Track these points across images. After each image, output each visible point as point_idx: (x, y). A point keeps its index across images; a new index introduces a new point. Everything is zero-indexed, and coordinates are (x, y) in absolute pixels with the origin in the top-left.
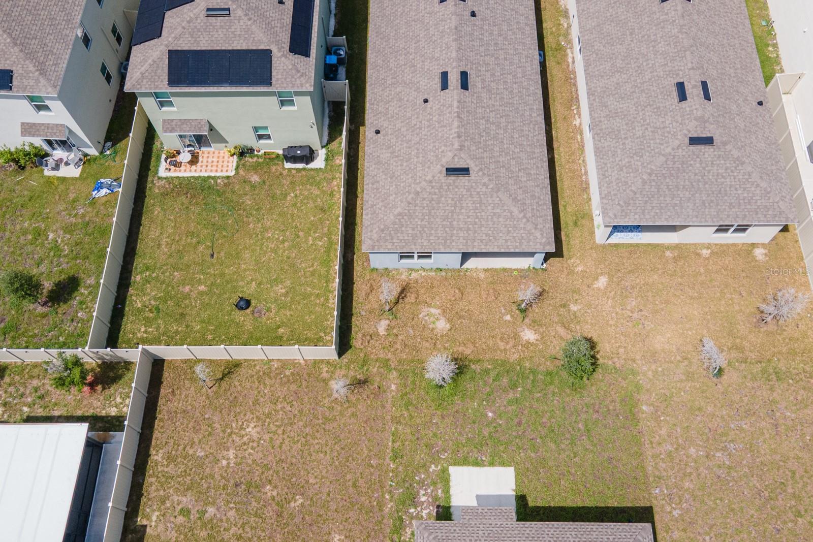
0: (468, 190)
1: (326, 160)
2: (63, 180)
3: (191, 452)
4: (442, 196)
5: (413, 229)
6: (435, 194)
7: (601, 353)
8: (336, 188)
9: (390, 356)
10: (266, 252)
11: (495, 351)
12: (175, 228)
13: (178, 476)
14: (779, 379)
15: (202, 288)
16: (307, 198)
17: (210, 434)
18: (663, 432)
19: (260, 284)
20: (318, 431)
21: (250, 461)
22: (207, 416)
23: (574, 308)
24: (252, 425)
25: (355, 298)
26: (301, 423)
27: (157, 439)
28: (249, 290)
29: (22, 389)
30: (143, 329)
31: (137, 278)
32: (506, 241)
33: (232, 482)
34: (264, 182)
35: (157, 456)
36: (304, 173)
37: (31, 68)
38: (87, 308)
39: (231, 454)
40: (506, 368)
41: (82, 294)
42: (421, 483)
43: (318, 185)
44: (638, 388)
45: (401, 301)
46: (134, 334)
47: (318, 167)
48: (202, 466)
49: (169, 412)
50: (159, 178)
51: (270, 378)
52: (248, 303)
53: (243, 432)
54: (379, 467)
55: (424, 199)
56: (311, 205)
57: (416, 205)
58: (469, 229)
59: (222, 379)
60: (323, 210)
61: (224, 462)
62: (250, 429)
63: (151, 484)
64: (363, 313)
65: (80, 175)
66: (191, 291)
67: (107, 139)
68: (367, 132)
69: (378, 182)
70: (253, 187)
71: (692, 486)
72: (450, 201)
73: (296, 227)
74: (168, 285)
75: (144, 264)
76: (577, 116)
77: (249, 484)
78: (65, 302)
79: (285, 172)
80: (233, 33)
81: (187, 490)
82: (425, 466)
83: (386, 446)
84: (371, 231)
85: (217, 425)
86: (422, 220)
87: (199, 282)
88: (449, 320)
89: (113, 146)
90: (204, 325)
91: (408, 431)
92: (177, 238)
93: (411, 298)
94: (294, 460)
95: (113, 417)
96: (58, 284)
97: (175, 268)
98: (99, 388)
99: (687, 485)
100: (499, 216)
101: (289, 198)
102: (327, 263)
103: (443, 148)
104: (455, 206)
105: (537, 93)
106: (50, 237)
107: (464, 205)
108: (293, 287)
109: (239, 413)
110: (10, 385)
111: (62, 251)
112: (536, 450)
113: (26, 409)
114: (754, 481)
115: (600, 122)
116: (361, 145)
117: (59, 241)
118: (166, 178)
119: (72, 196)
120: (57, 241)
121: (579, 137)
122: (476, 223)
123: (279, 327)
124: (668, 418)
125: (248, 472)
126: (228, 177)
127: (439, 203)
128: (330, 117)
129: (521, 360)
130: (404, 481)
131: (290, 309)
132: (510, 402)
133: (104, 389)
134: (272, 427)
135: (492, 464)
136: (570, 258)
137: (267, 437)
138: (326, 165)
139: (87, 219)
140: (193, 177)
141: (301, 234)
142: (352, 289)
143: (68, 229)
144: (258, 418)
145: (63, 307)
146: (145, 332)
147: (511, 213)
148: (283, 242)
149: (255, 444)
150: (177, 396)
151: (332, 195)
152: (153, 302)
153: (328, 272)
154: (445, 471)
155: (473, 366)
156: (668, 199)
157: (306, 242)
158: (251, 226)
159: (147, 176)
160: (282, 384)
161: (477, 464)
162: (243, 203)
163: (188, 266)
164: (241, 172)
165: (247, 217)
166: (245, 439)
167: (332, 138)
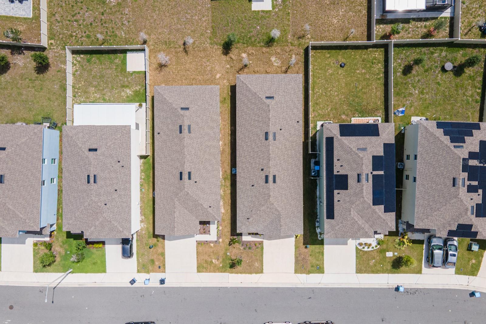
0: (266, 92)
1: (316, 125)
2: (417, 115)
3: (354, 13)
4: (275, 91)
5: (285, 81)
7: (221, 50)
8: (312, 113)
9: (291, 47)
10: (337, 86)
11: (256, 50)
12: (371, 95)
13: (357, 6)
14: (166, 42)
15: (358, 71)
16: (323, 109)
17: (349, 19)
18: (204, 24)
19: (337, 73)
20: (314, 21)
21: (335, 11)
22: (350, 25)
24: (335, 23)
25: (303, 68)
26: (319, 23)
27: (366, 18)
28: (341, 71)
29: (414, 33)
30: (377, 56)
31: (382, 75)
33: (340, 4)
34: (340, 115)
35: (365, 12)
36: (325, 119)
37: (430, 129)
38: (398, 64)
39: (341, 13)
40: (253, 44)
41: (400, 69)
42: (280, 5)
43: (319, 115)
44: (210, 39)
45: (287, 68)
46: (379, 54)
47: (319, 122)
48: (350, 9)
49: (363, 27)
50: (380, 117)
51: (331, 39)
52: (341, 66)
53: (338, 20)
54: (294, 10)
55: (281, 90)
56: (321, 106)
57: (284, 88)
58: (265, 81)
59: (347, 38)
60: (317, 104)
61: (343, 10)
62: (336, 21)
63: (365, 3)
64: (300, 63)
65: (411, 117)
66: (362, 70)
67: (404, 134)
68: (302, 139)
69: (297, 100)
70: (344, 113)
71: (199, 7)
72: (272, 89)
73: (326, 97)
74: (370, 72)
75: (380, 81)
77: (334, 4)
78: (406, 66)
79: (332, 119)
80: (356, 143)
81: (353, 2)
82: (279, 10)
83: (291, 17)
84: (299, 81)
85: (347, 22)
86: (282, 83)
87: (359, 74)
88: (271, 61)
89: (401, 132)
90: (355, 58)
91: (285, 22)
92: (370, 91)
93: (284, 69)
94: (321, 12)
95: (381, 24)
96: (410, 73)
97: (369, 79)
98: (388, 34)
101: (330, 108)
102: (314, 82)
104: (270, 88)
106: (417, 91)
107: (267, 88)
108: (325, 72)
109: (339, 27)
110: (418, 34)
111: (411, 86)
112: (245, 16)
113: (411, 26)
114: (180, 9)
116: (304, 133)
117: (413, 90)
118: (378, 117)
119: (412, 108)
120: (414, 90)
122: (263, 83)
123: (329, 57)
124: (202, 28)
125: (335, 8)
126: (354, 117)
127: (276, 89)
128: (316, 145)
129: (247, 47)
130: (286, 6)
131: (326, 64)
132: (252, 32)
133: (386, 34)
134: (328, 22)
135: (259, 11)
136: (228, 85)
137: (330, 19)
138: (316, 123)
139: (405, 99)
140: (367, 117)
141: (324, 94)
142: (305, 72)
143: (411, 94)
144: (333, 25)
145: (406, 63)
146: (375, 55)
147: (251, 86)
148: (331, 90)
149: (333, 16)
150: (361, 32)
151: (314, 110)
152: (375, 66)
153: (313, 79)
154: (273, 9)
155: (263, 44)
157: (322, 90)
158: (343, 97)
159: (385, 117)
160: (326, 36)
161: (263, 11)
162: (347, 106)
163: (364, 80)
164: (349, 119)
165: (345, 101)
166: (337, 18)
167: (315, 135)
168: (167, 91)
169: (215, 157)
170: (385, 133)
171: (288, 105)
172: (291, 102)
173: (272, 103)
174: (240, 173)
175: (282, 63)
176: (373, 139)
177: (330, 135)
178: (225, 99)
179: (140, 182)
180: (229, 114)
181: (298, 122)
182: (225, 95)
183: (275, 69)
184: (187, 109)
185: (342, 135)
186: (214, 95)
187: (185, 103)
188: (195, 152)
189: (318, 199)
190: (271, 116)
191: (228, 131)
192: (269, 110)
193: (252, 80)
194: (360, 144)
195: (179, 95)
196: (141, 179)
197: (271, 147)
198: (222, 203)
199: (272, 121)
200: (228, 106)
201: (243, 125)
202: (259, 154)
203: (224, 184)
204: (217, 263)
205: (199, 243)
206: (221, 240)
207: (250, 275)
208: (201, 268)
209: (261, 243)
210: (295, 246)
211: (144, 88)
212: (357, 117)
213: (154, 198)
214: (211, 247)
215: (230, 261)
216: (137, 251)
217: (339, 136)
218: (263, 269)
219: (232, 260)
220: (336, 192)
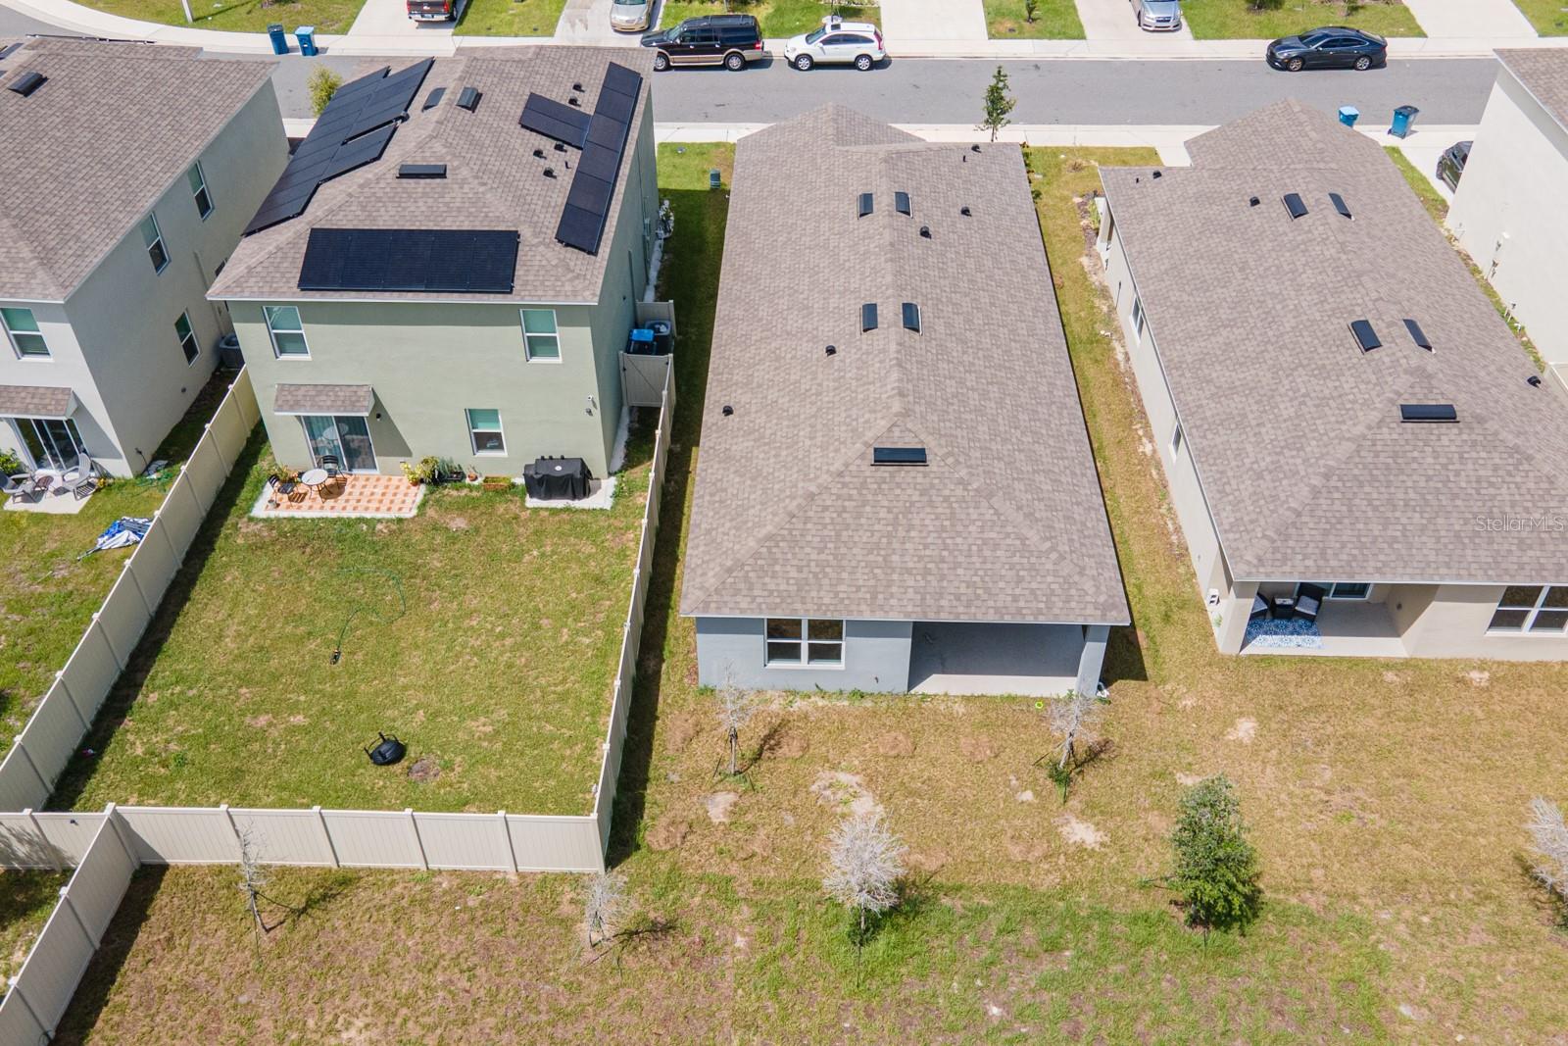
0: (924, 493)
1: (617, 495)
2: (41, 518)
4: (865, 503)
5: (800, 570)
6: (850, 498)
7: (1269, 878)
8: (632, 544)
9: (735, 870)
10: (460, 655)
11: (1001, 865)
12: (264, 608)
15: (299, 719)
16: (566, 559)
19: (436, 714)
22: (243, 999)
24: (359, 1023)
26: (491, 1021)
28: (410, 725)
32: (1015, 599)
36: (565, 516)
37: (26, 253)
40: (1022, 900)
43: (593, 537)
44: (1378, 960)
45: (766, 754)
47: (598, 506)
49: (146, 989)
50: (251, 519)
51: (427, 912)
52: (401, 751)
55: (826, 508)
56: (574, 571)
57: (807, 520)
58: (927, 572)
59: (304, 910)
60: (599, 581)
62: (353, 1033)
64: (674, 779)
65: (82, 511)
66: (270, 724)
69: (725, 490)
70: (453, 539)
72: (883, 514)
73: (536, 610)
74: (219, 713)
75: (174, 671)
76: (1144, 440)
79: (525, 515)
80: (447, 204)
84: (704, 574)
85: (266, 1023)
86: (821, 551)
87: (294, 708)
88: (885, 799)
93: (790, 749)
100: (996, 546)
101: (527, 558)
102: (597, 678)
103: (867, 416)
104: (895, 523)
107: (916, 522)
108: (513, 724)
109: (332, 994)
115: (1200, 406)
118: (267, 520)
119: (51, 546)
121: (1154, 472)
122: (943, 561)
123: (466, 802)
124: (1475, 1038)
126: (400, 520)
127: (859, 515)
128: (630, 430)
129: (1066, 889)
132: (1047, 984)
134: (412, 1028)
136: (1164, 681)
138: (615, 504)
139: (70, 587)
140: (325, 519)
141: (544, 622)
142: (652, 728)
143: (21, 605)
144: (380, 1007)
147: (1023, 539)
148: (502, 636)
150: (178, 951)
151: (620, 555)
152: (173, 745)
153: (599, 694)
155: (945, 899)
156: (1376, 529)
157: (556, 639)
158: (435, 606)
159: (226, 515)
160: (454, 927)
162: (424, 565)
163: (275, 678)
165: (427, 589)
171: (785, 453)
172: (768, 470)
173: (885, 423)
175: (800, 784)
181: (729, 411)
184: (1413, 415)
187: (1437, 456)
188: (1293, 280)
192: (902, 396)
206: (1076, 200)
212: (380, 521)
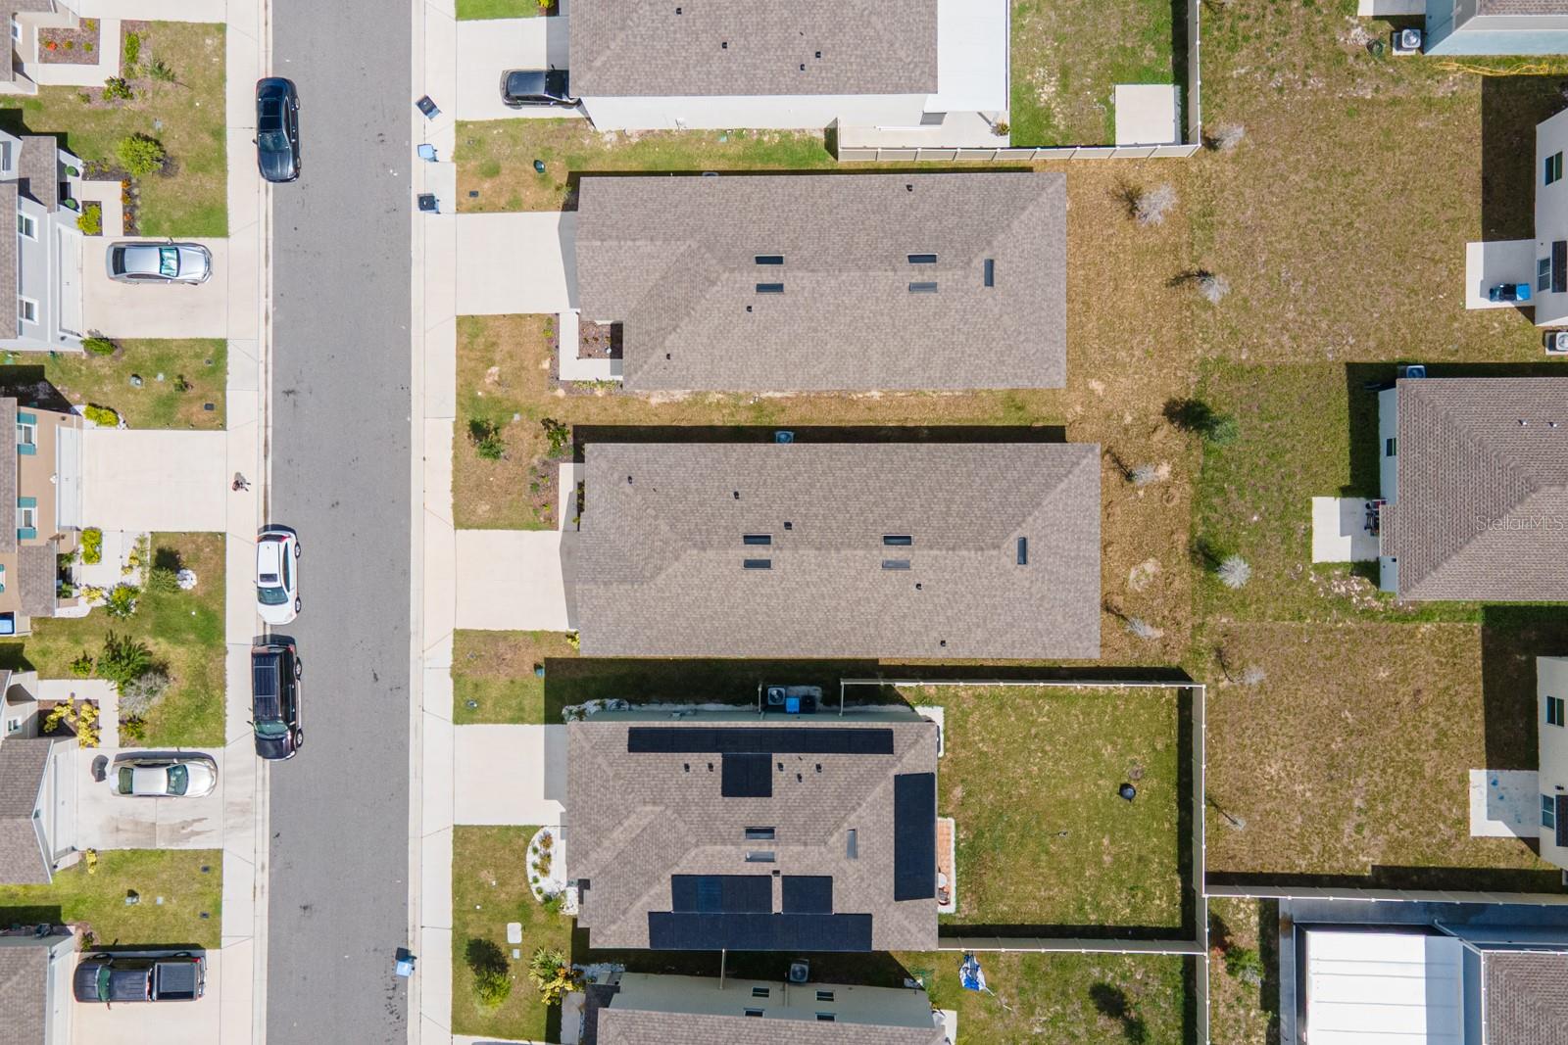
0: (1040, 539)
1: (931, 705)
2: (960, 1030)
3: (1297, 830)
4: (1046, 569)
5: (1079, 601)
6: (1043, 577)
7: (1182, 395)
8: (970, 692)
9: (1189, 625)
10: (1059, 771)
11: (1181, 509)
12: (1028, 882)
13: (1323, 840)
14: (1211, 214)
15: (1106, 841)
16: (985, 727)
17: (1278, 813)
18: (1270, 341)
19: (1101, 775)
20: (1274, 699)
21: (1307, 768)
22: (1258, 818)
23: (1128, 419)
24: (1268, 769)
25: (1118, 665)
27: (1283, 869)
28: (1108, 785)
29: (1231, 1022)
30: (1158, 902)
31: (1093, 918)
32: (1091, 497)
33: (1328, 785)
34: (963, 781)
35: (1302, 865)
38: (1130, 970)
39: (1298, 788)
40: (1198, 501)
41: (1113, 979)
42: (1327, 591)
43: (966, 715)
44: (1221, 360)
45: (1122, 612)
46: (1162, 911)
47: (942, 714)
48: (1311, 819)
50: (958, 910)
51: (1215, 754)
52: (1125, 786)
53: (1276, 778)
54: (1311, 635)
55: (1049, 589)
56: (994, 722)
58: (1079, 539)
59: (1216, 806)
60: (1001, 707)
61: (1308, 794)
62: (1272, 771)
63: (1331, 867)
64: (1137, 655)
65: (954, 1009)
66: (1109, 854)
67: (900, 985)
68: (886, 655)
69: (1014, 642)
70: (969, 794)
71: (1326, 322)
72: (1051, 560)
73: (1025, 737)
74: (1102, 881)
75: (1075, 912)
77: (1330, 767)
78: (1123, 996)
79: (949, 755)
80: (875, 824)
81: (1336, 828)
82: (1312, 588)
83: (1288, 627)
84: (1078, 648)
85: (1268, 807)
86: (1070, 591)
87: (1099, 845)
88: (1145, 559)
89: (908, 976)
90: (1152, 834)
91: (1272, 605)
92: (1041, 878)
93: (1118, 601)
94: (1306, 722)
95: (1261, 918)
96: (1101, 1009)
97: (1080, 876)
98: (1228, 939)
99: (1324, 326)
100: (1066, 504)
101: (985, 749)
102: (1072, 699)
103: (993, 568)
104: (1055, 554)
105: (885, 451)
106: (1039, 1031)
107: (1055, 543)
108: (1105, 736)
109: (1255, 783)
110: (1225, 1037)
111: (1056, 1012)
112: (1292, 475)
113: (1253, 1014)
114: (1320, 259)
116: (907, 663)
117: (1044, 1018)
118: (958, 902)
119: (983, 1015)
120: (1045, 1022)
122: (1074, 531)
123: (1155, 749)
124: (1255, 335)
125: (1317, 768)
126: (957, 826)
127: (1052, 572)
128: (867, 704)
129: (1192, 482)
130: (1325, 608)
131: (1132, 738)
132: (1241, 496)
133: (1229, 934)
134: (1271, 747)
135: (1309, 519)
137: (1280, 752)
138: (938, 705)
139: (1014, 991)
140: (957, 868)
143: (1029, 1010)
144: (1260, 763)
145: (1131, 998)
146: (1160, 899)
148: (1045, 752)
149: (1288, 764)
150: (1236, 852)
151: (979, 697)
152: (1123, 896)
153: (1084, 697)
154: (1317, 567)
155: (1199, 534)
157: (1045, 724)
158: (1023, 791)
159: (955, 927)
160: (1223, 740)
161: (1309, 533)
162: (992, 804)
163: (1078, 861)
164: (949, 810)
166: (1283, 775)
167: (900, 700)
168: (1047, 214)
169: (830, 372)
170: (906, 918)
171: (999, 611)
172: (1009, 619)
173: (1004, 559)
174: (778, 456)
175: (1138, 597)
176: (888, 881)
177: (898, 743)
178: (1020, 408)
179: (750, 131)
180: (972, 420)
181: (943, 643)
182: (1032, 408)
183: (1116, 571)
184: (990, 281)
185: (901, 781)
186: (1033, 371)
187: (1009, 275)
188: (846, 308)
189: (693, 706)
190: (964, 553)
191: (915, 417)
192: (982, 549)
193: (1081, 494)
194: (868, 839)
195: (1037, 256)
196: (761, 132)
197: (860, 553)
198: (681, 399)
199: (945, 558)
200: (997, 419)
201: (935, 463)
202: (840, 517)
203: (741, 403)
204: (488, 381)
205: (551, 322)
206: (561, 393)
207: (449, 486)
208: (470, 328)
209: (551, 523)
210: (543, 632)
211: (1059, 143)
212: (957, 837)
213: (699, 173)
214: (538, 362)
215: (493, 424)
216: (526, 121)
217: (895, 771)
218: (468, 528)
219: (496, 429)
220: (717, 758)
